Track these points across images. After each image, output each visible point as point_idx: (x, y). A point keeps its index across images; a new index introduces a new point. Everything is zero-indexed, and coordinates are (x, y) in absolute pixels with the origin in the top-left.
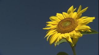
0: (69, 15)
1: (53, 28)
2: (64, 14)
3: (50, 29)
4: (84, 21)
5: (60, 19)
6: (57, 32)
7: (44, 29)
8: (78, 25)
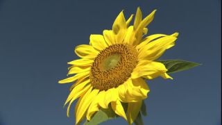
0: (116, 36)
1: (81, 78)
2: (106, 36)
3: (75, 82)
4: (151, 49)
5: (98, 50)
6: (92, 88)
7: (60, 82)
8: (137, 62)
